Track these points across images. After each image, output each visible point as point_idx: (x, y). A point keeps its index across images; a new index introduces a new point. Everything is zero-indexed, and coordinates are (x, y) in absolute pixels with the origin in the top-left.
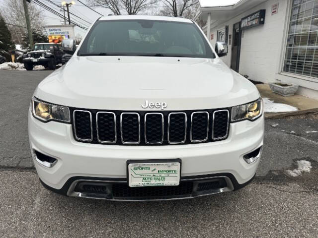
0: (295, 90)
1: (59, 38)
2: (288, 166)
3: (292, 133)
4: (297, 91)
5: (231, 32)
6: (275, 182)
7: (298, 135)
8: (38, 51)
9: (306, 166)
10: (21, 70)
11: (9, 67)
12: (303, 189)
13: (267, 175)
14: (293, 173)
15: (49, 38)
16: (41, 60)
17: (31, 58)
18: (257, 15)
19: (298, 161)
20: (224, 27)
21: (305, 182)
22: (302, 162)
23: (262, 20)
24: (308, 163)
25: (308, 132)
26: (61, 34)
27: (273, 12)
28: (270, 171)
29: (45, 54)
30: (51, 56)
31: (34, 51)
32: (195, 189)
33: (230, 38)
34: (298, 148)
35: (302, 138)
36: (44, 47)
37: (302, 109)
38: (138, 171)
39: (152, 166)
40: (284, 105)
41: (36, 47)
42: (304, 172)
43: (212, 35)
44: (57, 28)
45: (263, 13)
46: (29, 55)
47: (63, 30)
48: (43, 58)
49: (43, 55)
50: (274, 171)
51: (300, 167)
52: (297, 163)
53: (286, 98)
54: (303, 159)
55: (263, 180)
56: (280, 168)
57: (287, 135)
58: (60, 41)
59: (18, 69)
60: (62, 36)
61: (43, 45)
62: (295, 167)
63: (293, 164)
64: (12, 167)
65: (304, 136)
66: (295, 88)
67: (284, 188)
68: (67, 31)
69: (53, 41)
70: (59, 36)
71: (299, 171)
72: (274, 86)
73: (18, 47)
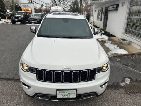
0: (129, 43)
1: (27, 9)
2: (121, 81)
3: (125, 65)
4: (130, 44)
5: (104, 11)
6: (115, 88)
7: (127, 66)
8: (18, 16)
9: (128, 81)
10: (10, 24)
11: (5, 23)
12: (125, 92)
13: (112, 85)
14: (122, 84)
15: (22, 9)
16: (19, 20)
17: (15, 19)
18: (115, 6)
19: (125, 79)
20: (101, 8)
21: (126, 89)
22: (127, 79)
23: (117, 8)
24: (129, 79)
25: (131, 64)
26: (27, 7)
27: (122, 6)
28: (113, 83)
29: (21, 17)
30: (24, 18)
31: (16, 16)
32: (82, 96)
33: (103, 13)
34: (126, 72)
35: (128, 67)
36: (20, 14)
37: (130, 53)
38: (61, 93)
39: (66, 91)
40: (123, 50)
41: (17, 14)
42: (127, 84)
43: (96, 10)
44: (26, 4)
45: (118, 5)
46: (14, 17)
47: (29, 5)
48: (20, 19)
49: (20, 17)
50: (115, 83)
51: (125, 82)
52: (124, 79)
53: (124, 46)
54: (127, 78)
55: (110, 87)
56: (117, 82)
57: (122, 65)
58: (27, 11)
59: (9, 23)
60: (28, 8)
61: (20, 13)
62: (123, 81)
63: (123, 80)
64: (11, 79)
65: (129, 66)
66: (128, 42)
67: (118, 91)
68: (30, 6)
69: (24, 10)
70: (27, 8)
71: (125, 83)
72: (120, 40)
73: (8, 11)
